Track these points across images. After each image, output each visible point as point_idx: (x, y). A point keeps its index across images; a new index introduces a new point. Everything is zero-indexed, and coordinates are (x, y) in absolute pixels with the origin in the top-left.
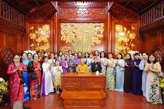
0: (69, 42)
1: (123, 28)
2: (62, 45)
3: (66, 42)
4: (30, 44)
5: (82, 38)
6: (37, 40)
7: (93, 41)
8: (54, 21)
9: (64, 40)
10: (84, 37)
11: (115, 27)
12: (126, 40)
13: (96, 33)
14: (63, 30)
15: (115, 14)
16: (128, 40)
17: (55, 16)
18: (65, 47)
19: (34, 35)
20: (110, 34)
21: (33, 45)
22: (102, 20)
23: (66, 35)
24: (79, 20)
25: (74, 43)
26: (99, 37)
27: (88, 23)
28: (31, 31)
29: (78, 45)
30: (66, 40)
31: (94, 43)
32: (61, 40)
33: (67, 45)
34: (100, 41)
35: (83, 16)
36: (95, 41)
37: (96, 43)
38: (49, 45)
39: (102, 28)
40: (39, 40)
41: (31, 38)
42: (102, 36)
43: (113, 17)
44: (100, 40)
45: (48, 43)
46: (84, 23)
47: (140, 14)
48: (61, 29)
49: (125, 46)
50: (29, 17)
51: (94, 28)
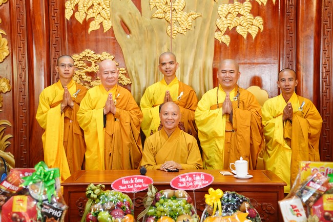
0: (107, 27)
2: (74, 42)
3: (90, 30)
5: (167, 8)
7: (223, 24)
9: (80, 18)
10: (179, 4)
18: (85, 53)
26: (253, 2)
30: (92, 19)
31: (227, 32)
32: (68, 15)
33: (97, 41)
34: (259, 21)
36: (234, 21)
37: (239, 30)
38: (5, 41)
44: (258, 18)
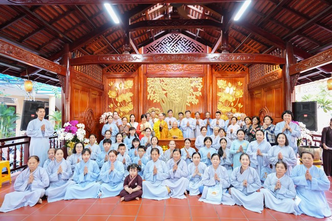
0: (158, 101)
1: (227, 84)
2: (149, 105)
3: (154, 102)
4: (109, 104)
5: (174, 97)
6: (117, 100)
7: (188, 101)
8: (140, 75)
9: (151, 99)
10: (177, 96)
11: (217, 82)
12: (231, 99)
13: (192, 90)
14: (150, 86)
15: (217, 66)
16: (234, 100)
17: (140, 70)
18: (152, 108)
19: (114, 93)
20: (210, 91)
21: (112, 105)
22: (200, 74)
23: (154, 93)
24: (170, 74)
25: (164, 102)
26: (196, 95)
27: (182, 77)
28: (110, 88)
29: (170, 105)
30: (154, 99)
31: (190, 103)
32: (148, 99)
33: (155, 105)
34: (197, 100)
35: (176, 69)
36: (191, 100)
37: (193, 102)
38: (132, 105)
39: (200, 84)
40: (120, 99)
41: (110, 97)
42: (201, 93)
43: (214, 70)
45: (131, 103)
46: (177, 77)
47: (248, 67)
48: (147, 85)
49: (230, 106)
50: (108, 70)
51: (189, 84)
